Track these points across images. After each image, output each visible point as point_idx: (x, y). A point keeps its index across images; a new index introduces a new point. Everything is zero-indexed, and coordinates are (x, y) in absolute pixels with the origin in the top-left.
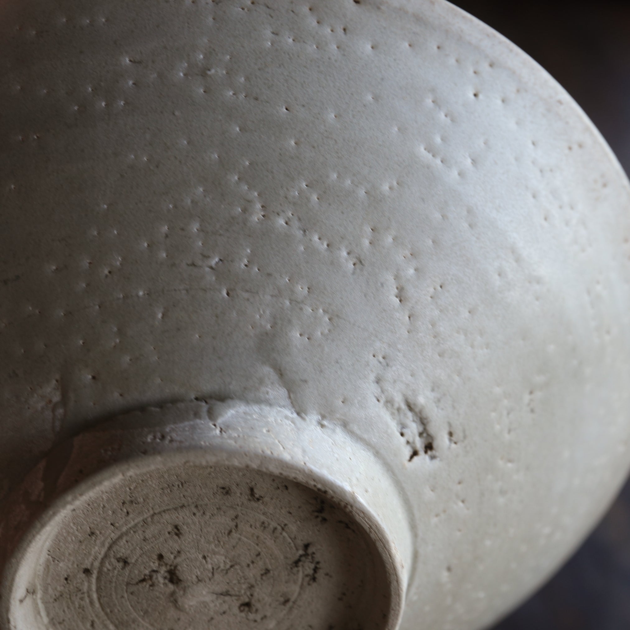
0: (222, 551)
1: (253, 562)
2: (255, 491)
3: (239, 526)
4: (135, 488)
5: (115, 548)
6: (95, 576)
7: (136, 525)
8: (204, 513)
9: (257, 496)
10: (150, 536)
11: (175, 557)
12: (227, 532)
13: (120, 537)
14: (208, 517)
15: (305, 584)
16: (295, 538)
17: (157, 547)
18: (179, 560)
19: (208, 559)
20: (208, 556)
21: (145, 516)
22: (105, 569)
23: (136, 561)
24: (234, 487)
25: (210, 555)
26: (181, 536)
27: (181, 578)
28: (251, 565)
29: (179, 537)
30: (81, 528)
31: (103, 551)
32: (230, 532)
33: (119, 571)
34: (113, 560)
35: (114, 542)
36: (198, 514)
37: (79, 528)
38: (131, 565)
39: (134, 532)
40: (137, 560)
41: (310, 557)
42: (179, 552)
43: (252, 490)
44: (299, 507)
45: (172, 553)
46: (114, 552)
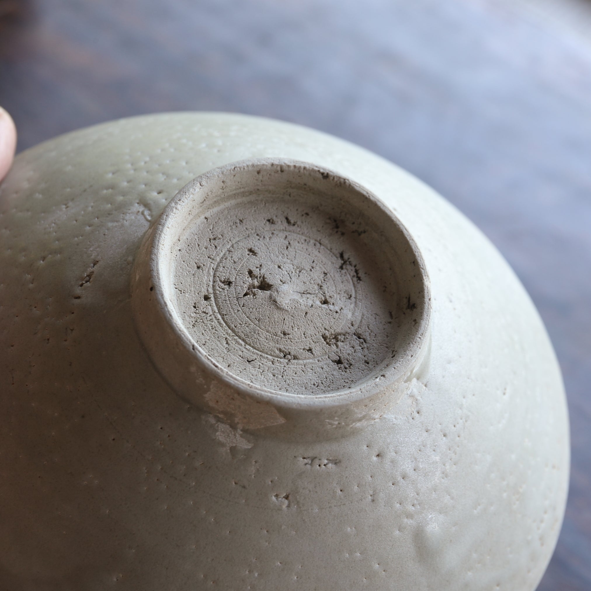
0: (289, 261)
1: (313, 268)
2: (290, 218)
3: (291, 243)
4: (213, 229)
5: (218, 274)
6: (212, 299)
7: (224, 254)
8: (264, 238)
9: (292, 222)
10: (237, 259)
11: (260, 270)
12: (285, 248)
13: (218, 266)
14: (268, 240)
15: (356, 283)
16: (331, 249)
17: (245, 265)
18: (263, 271)
19: (282, 267)
20: (281, 265)
21: (228, 247)
22: (218, 292)
23: (235, 280)
24: (274, 218)
25: (282, 265)
26: (257, 255)
27: (271, 283)
28: (312, 270)
29: (256, 256)
30: (189, 263)
31: (211, 279)
32: (287, 248)
33: (227, 290)
34: (220, 283)
35: (216, 270)
36: (261, 239)
37: (188, 264)
38: (234, 283)
39: (226, 259)
40: (236, 278)
41: (348, 263)
42: (261, 266)
43: (287, 219)
44: (323, 227)
45: (257, 268)
46: (218, 277)
